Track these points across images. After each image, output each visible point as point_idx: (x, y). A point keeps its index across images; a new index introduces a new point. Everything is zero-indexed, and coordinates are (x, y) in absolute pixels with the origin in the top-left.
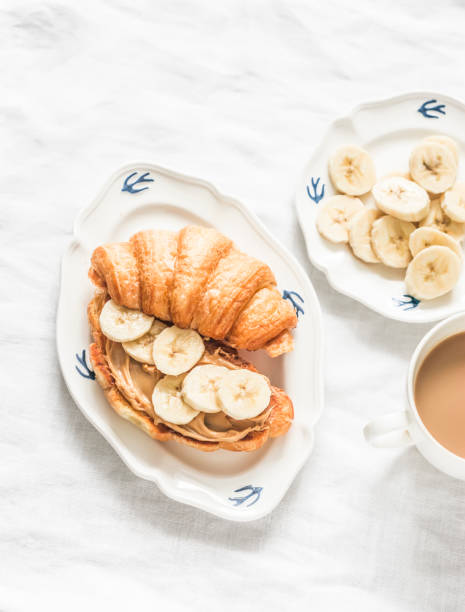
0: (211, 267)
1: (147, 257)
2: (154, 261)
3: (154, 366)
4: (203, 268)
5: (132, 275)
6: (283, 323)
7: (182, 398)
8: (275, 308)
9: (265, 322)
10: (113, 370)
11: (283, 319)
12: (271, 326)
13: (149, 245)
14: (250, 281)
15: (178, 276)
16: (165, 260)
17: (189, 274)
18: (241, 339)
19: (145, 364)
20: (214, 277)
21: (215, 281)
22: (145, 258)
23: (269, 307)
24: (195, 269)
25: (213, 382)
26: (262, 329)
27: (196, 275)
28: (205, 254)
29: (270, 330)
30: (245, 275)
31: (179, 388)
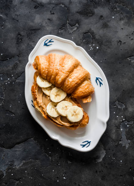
0: (71, 71)
1: (52, 64)
2: (54, 66)
3: (49, 97)
4: (68, 72)
5: (46, 68)
6: (90, 93)
7: (56, 109)
8: (88, 88)
9: (84, 92)
10: (37, 95)
11: (90, 91)
12: (85, 93)
13: (53, 60)
14: (82, 78)
15: (60, 72)
16: (57, 66)
17: (63, 73)
18: (76, 95)
19: (47, 96)
20: (71, 75)
21: (71, 76)
22: (51, 64)
23: (86, 87)
24: (66, 71)
25: (66, 107)
26: (82, 94)
27: (66, 73)
28: (70, 67)
29: (85, 94)
30: (81, 76)
31: (55, 106)
